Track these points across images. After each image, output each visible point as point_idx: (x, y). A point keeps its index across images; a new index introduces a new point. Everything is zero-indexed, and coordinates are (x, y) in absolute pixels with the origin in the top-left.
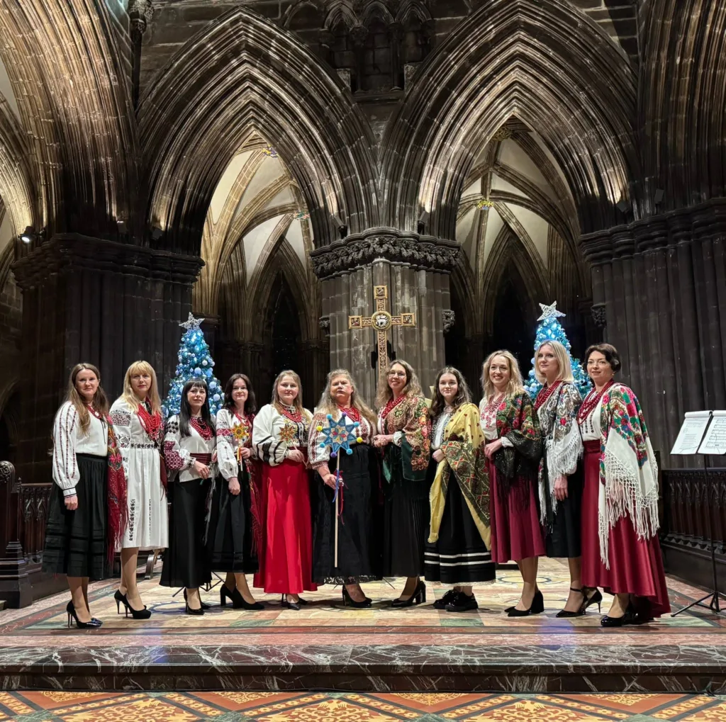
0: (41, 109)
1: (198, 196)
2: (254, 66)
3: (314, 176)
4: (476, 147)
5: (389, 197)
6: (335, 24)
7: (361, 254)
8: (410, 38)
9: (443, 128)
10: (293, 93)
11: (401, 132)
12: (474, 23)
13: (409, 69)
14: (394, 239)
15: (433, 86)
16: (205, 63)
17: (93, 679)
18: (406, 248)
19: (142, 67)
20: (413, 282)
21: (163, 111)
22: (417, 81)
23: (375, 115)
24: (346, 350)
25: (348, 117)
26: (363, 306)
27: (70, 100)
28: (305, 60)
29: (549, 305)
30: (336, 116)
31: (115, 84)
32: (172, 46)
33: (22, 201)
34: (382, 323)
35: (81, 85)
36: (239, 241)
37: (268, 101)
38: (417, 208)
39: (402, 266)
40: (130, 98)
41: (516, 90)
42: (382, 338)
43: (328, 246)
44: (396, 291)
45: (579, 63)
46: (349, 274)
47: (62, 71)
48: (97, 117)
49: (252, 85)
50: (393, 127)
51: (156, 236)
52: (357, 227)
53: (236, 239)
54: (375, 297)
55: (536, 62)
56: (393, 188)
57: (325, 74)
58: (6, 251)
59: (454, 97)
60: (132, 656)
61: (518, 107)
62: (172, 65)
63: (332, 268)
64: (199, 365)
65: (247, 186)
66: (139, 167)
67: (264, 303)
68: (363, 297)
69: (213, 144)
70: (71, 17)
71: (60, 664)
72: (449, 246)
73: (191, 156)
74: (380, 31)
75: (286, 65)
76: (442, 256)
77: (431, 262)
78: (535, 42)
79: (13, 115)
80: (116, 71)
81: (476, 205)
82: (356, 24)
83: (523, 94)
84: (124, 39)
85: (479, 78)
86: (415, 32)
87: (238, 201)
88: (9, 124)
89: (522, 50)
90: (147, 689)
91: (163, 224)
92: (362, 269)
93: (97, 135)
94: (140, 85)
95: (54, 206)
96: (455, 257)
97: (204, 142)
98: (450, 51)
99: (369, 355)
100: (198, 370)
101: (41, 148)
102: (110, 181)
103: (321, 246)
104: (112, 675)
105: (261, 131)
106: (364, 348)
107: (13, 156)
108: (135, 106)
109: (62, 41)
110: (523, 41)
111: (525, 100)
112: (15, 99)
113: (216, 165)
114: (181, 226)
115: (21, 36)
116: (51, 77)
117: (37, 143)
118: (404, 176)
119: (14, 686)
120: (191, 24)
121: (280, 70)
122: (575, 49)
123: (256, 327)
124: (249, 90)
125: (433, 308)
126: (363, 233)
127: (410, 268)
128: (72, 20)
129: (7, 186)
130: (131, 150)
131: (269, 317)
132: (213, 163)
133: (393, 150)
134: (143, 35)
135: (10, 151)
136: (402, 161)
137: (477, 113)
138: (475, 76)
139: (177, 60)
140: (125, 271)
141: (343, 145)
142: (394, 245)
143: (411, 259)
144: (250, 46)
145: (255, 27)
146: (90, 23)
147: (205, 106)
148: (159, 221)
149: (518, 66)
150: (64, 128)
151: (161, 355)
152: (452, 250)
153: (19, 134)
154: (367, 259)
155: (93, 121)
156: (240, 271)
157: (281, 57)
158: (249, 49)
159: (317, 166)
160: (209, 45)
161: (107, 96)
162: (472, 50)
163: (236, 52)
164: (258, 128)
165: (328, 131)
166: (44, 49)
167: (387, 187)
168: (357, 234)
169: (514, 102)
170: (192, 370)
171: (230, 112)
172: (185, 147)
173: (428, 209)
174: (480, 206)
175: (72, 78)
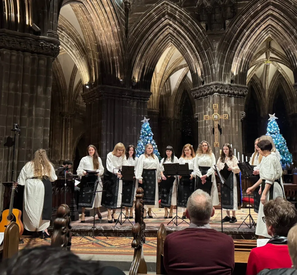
0: (93, 40)
1: (150, 69)
2: (170, 20)
3: (193, 61)
4: (254, 49)
5: (220, 71)
6: (200, 5)
7: (209, 92)
8: (229, 9)
9: (241, 43)
10: (184, 31)
11: (224, 46)
12: (252, 4)
13: (227, 22)
14: (221, 86)
15: (237, 28)
16: (152, 20)
17: (112, 233)
18: (226, 89)
19: (129, 22)
20: (229, 102)
21: (137, 38)
22: (231, 27)
23: (214, 40)
24: (204, 127)
25: (204, 40)
26: (210, 111)
27: (103, 37)
28: (189, 19)
29: (272, 115)
30: (200, 40)
31: (119, 30)
32: (140, 14)
33: (85, 71)
34: (216, 118)
35: (107, 31)
36: (168, 78)
37: (175, 33)
38: (231, 74)
39: (224, 96)
40: (124, 35)
41: (270, 27)
42: (216, 123)
43: (197, 88)
44: (222, 105)
45: (293, 18)
46: (205, 98)
47: (100, 27)
48: (113, 42)
49: (169, 27)
50: (221, 44)
51: (134, 85)
52: (208, 81)
53: (166, 79)
54: (214, 108)
55: (277, 17)
56: (221, 67)
57: (196, 24)
58: (78, 83)
59: (245, 32)
60: (122, 228)
61: (271, 34)
62: (140, 21)
63: (199, 96)
64: (148, 135)
65: (170, 59)
66: (128, 59)
67: (179, 102)
68: (210, 107)
69: (155, 49)
70: (103, 8)
71: (103, 229)
72: (243, 88)
73: (147, 54)
74: (217, 7)
75: (182, 20)
76: (241, 91)
77: (236, 94)
78: (276, 10)
79: (82, 40)
80: (119, 25)
81: (264, 63)
82: (208, 5)
83: (272, 29)
84: (122, 12)
85: (255, 24)
86: (231, 7)
87: (167, 64)
88: (81, 44)
89: (272, 13)
90: (126, 236)
91: (136, 80)
92: (209, 97)
93: (113, 49)
94: (128, 29)
95: (97, 75)
96: (245, 92)
97: (152, 49)
98: (243, 15)
99: (212, 129)
100: (147, 137)
101: (93, 53)
102: (117, 65)
103: (195, 87)
104: (117, 232)
105: (173, 44)
106: (210, 127)
107: (82, 55)
108: (126, 37)
109: (100, 17)
110: (272, 10)
111: (273, 31)
112: (83, 36)
113: (156, 57)
114: (143, 80)
115: (85, 16)
116: (96, 30)
117: (91, 51)
118: (226, 62)
119: (91, 235)
120: (147, 5)
121: (180, 22)
122: (291, 12)
123: (175, 112)
124: (168, 29)
125: (237, 111)
126: (210, 84)
127: (228, 96)
128: (104, 9)
129: (80, 65)
130: (125, 53)
131: (181, 107)
132: (155, 56)
133: (221, 53)
134: (129, 10)
135: (81, 53)
136: (225, 56)
137: (254, 37)
138: (253, 24)
139: (141, 20)
140: (123, 98)
141: (203, 50)
142: (221, 88)
143: (228, 93)
144: (169, 13)
145: (171, 6)
146: (110, 10)
147: (152, 35)
148: (135, 79)
149: (270, 19)
150: (101, 47)
151: (136, 128)
152: (245, 89)
153: (84, 47)
154: (211, 93)
155: (111, 44)
156: (169, 89)
157: (180, 17)
158: (168, 14)
159: (194, 58)
160: (153, 13)
161: (116, 35)
162: (252, 14)
163: (163, 15)
164: (172, 43)
165: (198, 45)
166: (93, 20)
167: (219, 67)
168: (208, 84)
169: (269, 32)
170: (145, 137)
171: (161, 37)
172: (145, 51)
173: (235, 74)
174: (265, 63)
175: (103, 29)
